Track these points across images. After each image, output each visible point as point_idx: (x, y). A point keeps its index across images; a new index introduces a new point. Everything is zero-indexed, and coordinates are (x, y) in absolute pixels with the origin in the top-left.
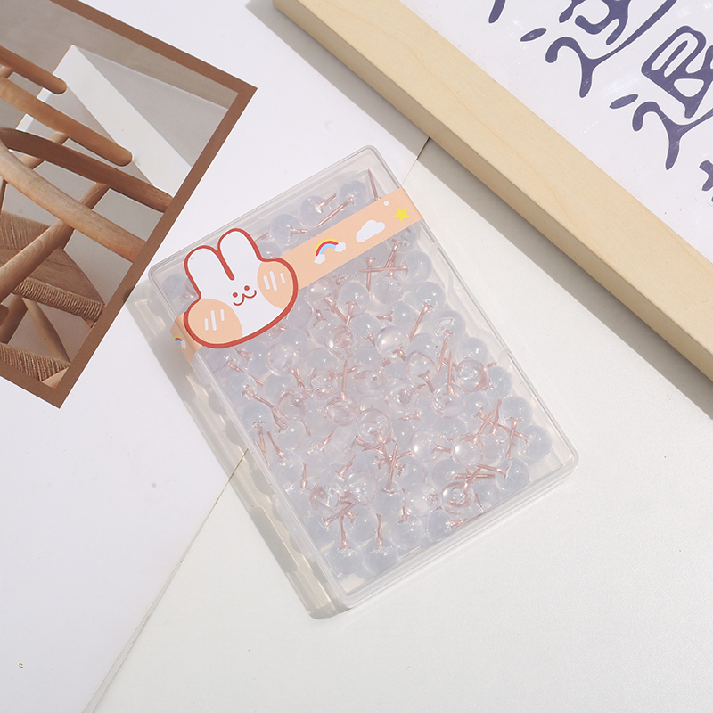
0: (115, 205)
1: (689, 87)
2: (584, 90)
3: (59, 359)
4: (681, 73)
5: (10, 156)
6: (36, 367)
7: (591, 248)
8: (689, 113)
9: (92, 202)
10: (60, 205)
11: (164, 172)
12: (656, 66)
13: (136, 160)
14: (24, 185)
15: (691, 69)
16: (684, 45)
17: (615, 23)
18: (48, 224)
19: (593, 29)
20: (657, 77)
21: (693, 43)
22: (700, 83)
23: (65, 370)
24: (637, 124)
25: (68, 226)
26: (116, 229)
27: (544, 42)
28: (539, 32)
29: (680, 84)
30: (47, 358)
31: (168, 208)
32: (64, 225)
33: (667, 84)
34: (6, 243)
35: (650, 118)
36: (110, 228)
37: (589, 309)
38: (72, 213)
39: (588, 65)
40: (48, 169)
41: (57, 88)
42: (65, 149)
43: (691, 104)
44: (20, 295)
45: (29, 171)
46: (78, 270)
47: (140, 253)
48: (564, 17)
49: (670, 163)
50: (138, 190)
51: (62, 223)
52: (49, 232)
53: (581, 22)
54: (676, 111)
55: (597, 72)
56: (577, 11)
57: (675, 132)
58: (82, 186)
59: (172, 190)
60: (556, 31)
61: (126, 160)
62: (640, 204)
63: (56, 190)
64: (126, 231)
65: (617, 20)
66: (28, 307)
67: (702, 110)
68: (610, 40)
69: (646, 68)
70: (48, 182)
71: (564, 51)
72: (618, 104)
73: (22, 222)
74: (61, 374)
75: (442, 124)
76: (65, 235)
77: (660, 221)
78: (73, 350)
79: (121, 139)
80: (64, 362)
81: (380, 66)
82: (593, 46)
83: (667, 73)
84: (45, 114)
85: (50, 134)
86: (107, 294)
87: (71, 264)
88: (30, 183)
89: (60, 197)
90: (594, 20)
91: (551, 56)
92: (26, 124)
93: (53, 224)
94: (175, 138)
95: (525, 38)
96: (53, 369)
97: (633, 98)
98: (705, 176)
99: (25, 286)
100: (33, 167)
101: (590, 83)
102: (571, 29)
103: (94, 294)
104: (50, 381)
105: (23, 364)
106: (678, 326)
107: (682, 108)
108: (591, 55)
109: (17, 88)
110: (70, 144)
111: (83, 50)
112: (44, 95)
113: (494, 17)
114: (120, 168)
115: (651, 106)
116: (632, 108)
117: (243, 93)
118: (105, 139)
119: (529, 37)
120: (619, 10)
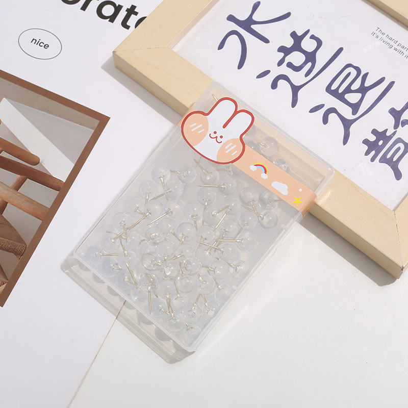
0: (31, 188)
1: (353, 98)
2: (294, 104)
3: (1, 279)
4: (348, 90)
8: (354, 113)
9: (18, 187)
11: (58, 167)
12: (334, 87)
13: (42, 162)
15: (354, 87)
16: (349, 74)
17: (309, 65)
19: (297, 69)
20: (335, 94)
21: (354, 73)
22: (360, 95)
23: (5, 285)
24: (325, 120)
25: (4, 201)
26: (32, 201)
27: (270, 78)
28: (267, 73)
29: (348, 97)
31: (62, 189)
32: (2, 200)
33: (340, 97)
35: (332, 117)
36: (28, 201)
38: (7, 194)
39: (296, 90)
43: (355, 107)
46: (11, 226)
47: (46, 216)
48: (280, 63)
49: (345, 141)
50: (44, 179)
53: (290, 65)
54: (347, 112)
56: (288, 59)
57: (347, 124)
58: (12, 178)
59: (64, 179)
60: (276, 71)
61: (36, 161)
64: (37, 203)
65: (310, 63)
67: (362, 110)
68: (307, 75)
69: (328, 89)
71: (281, 83)
72: (313, 110)
74: (3, 287)
76: (3, 206)
77: (342, 174)
78: (9, 273)
79: (33, 150)
80: (4, 280)
82: (298, 78)
83: (340, 91)
86: (28, 240)
87: (7, 223)
90: (297, 64)
91: (274, 85)
94: (64, 147)
95: (259, 77)
97: (322, 106)
98: (366, 148)
101: (297, 99)
102: (284, 70)
103: (20, 240)
106: (356, 234)
107: (350, 110)
108: (297, 84)
110: (4, 154)
113: (240, 66)
114: (33, 167)
115: (333, 110)
116: (322, 112)
117: (102, 121)
118: (24, 150)
119: (261, 76)
120: (311, 57)
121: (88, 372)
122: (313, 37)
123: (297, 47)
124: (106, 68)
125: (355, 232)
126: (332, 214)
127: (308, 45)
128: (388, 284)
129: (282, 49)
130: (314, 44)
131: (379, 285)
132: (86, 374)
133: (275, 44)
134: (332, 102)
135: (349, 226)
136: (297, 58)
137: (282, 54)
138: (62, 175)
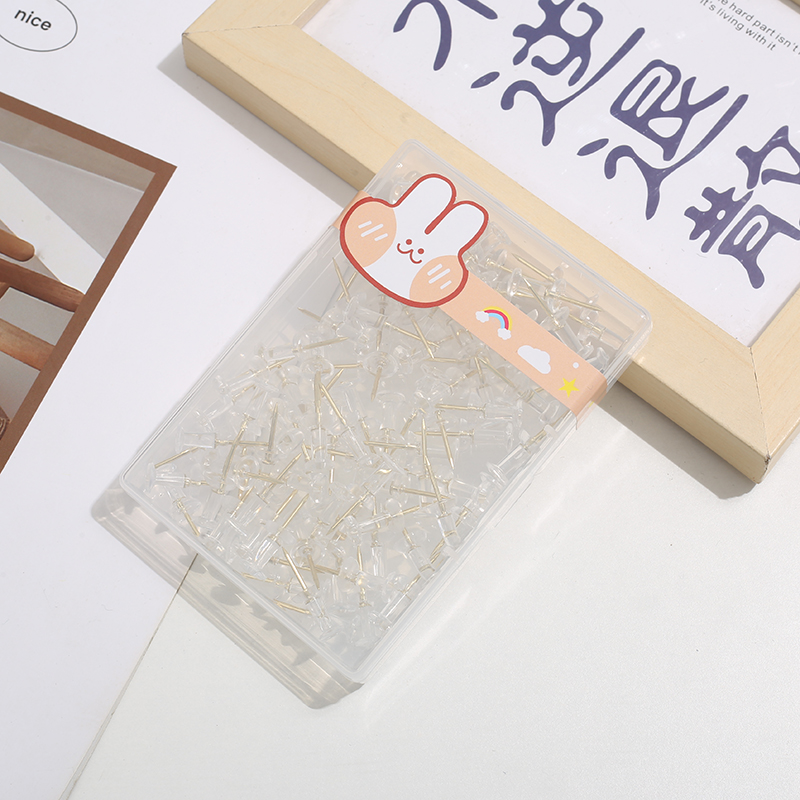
0: (17, 306)
1: (666, 127)
2: (547, 138)
4: (655, 111)
8: (668, 155)
11: (71, 265)
12: (626, 106)
13: (39, 254)
15: (666, 106)
16: (657, 80)
17: (577, 62)
19: (553, 70)
20: (629, 118)
21: (666, 78)
22: (678, 122)
24: (610, 170)
26: (19, 333)
27: (498, 88)
28: (492, 77)
29: (655, 124)
31: (79, 307)
33: (640, 125)
35: (624, 164)
36: (12, 332)
39: (550, 110)
43: (669, 146)
47: (48, 360)
48: (519, 58)
49: (650, 213)
50: (43, 288)
53: (538, 62)
54: (653, 156)
55: (560, 116)
56: (535, 50)
57: (654, 177)
59: (83, 286)
60: (510, 75)
61: (27, 254)
62: (620, 258)
64: (30, 335)
65: (579, 58)
67: (684, 149)
68: (573, 81)
69: (616, 109)
71: (521, 97)
72: (587, 150)
77: (644, 276)
79: (21, 232)
81: (313, 124)
82: (555, 88)
83: (640, 113)
86: (11, 412)
90: (553, 60)
91: (507, 102)
94: (84, 227)
95: (477, 84)
97: (603, 142)
98: (691, 224)
101: (554, 129)
102: (527, 72)
106: (674, 391)
107: (659, 150)
108: (553, 98)
113: (439, 63)
114: (21, 264)
115: (624, 151)
116: (602, 154)
117: (160, 173)
118: (2, 232)
119: (480, 82)
120: (580, 47)
121: (135, 671)
122: (583, 7)
123: (552, 26)
124: (167, 68)
125: (673, 387)
127: (574, 22)
128: (739, 495)
129: (522, 31)
130: (586, 21)
131: (721, 497)
132: (132, 676)
133: (508, 21)
134: (622, 134)
135: (659, 377)
136: (552, 48)
137: (522, 42)
138: (79, 280)
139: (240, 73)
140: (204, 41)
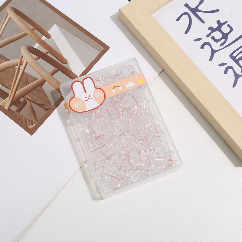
0: (60, 75)
2: (211, 59)
3: (34, 120)
4: (241, 58)
5: (30, 55)
6: (27, 122)
7: (206, 108)
9: (53, 74)
10: (43, 73)
11: (76, 68)
12: (234, 55)
13: (69, 63)
14: (33, 65)
17: (224, 40)
18: (38, 78)
19: (217, 41)
20: (234, 59)
23: (36, 124)
24: (226, 72)
25: (44, 80)
27: (201, 43)
28: (200, 39)
29: (241, 62)
30: (31, 119)
32: (43, 79)
33: (237, 61)
34: (24, 82)
35: (230, 71)
36: (57, 83)
37: (202, 127)
38: (46, 76)
39: (213, 52)
40: (41, 61)
41: (48, 36)
42: (47, 56)
44: (26, 98)
45: (35, 60)
46: (45, 94)
48: (208, 36)
49: (234, 86)
50: (68, 73)
51: (42, 78)
52: (38, 81)
53: (213, 38)
55: (215, 54)
56: (213, 35)
57: (237, 77)
58: (51, 68)
59: (78, 74)
60: (205, 40)
61: (65, 62)
62: (223, 97)
63: (42, 68)
65: (224, 39)
66: (27, 102)
68: (221, 45)
69: (231, 56)
70: (40, 65)
71: (206, 46)
72: (220, 65)
73: (30, 76)
74: (35, 125)
75: (166, 63)
76: (43, 82)
77: (228, 103)
78: (39, 118)
79: (65, 56)
80: (36, 122)
81: (149, 42)
83: (237, 58)
84: (43, 43)
85: (44, 50)
87: (43, 92)
88: (35, 64)
89: (43, 70)
90: (217, 38)
91: (202, 47)
92: (37, 46)
93: (40, 78)
94: (82, 58)
95: (195, 40)
96: (32, 123)
97: (226, 64)
99: (27, 96)
100: (37, 59)
101: (213, 57)
102: (209, 40)
104: (31, 127)
105: (23, 120)
106: (229, 136)
108: (215, 49)
109: (36, 34)
110: (49, 55)
111: (58, 26)
112: (44, 38)
113: (186, 32)
114: (63, 65)
115: (231, 67)
116: (225, 67)
117: (106, 48)
118: (60, 55)
119: (196, 40)
120: (225, 36)
122: (228, 25)
123: (219, 29)
124: (113, 18)
125: (229, 135)
126: (219, 123)
127: (225, 29)
128: (240, 167)
129: (210, 28)
130: (229, 29)
131: (235, 166)
133: (208, 24)
134: (231, 63)
135: (226, 131)
136: (218, 35)
137: (210, 31)
139: (133, 24)
140: (125, 13)
